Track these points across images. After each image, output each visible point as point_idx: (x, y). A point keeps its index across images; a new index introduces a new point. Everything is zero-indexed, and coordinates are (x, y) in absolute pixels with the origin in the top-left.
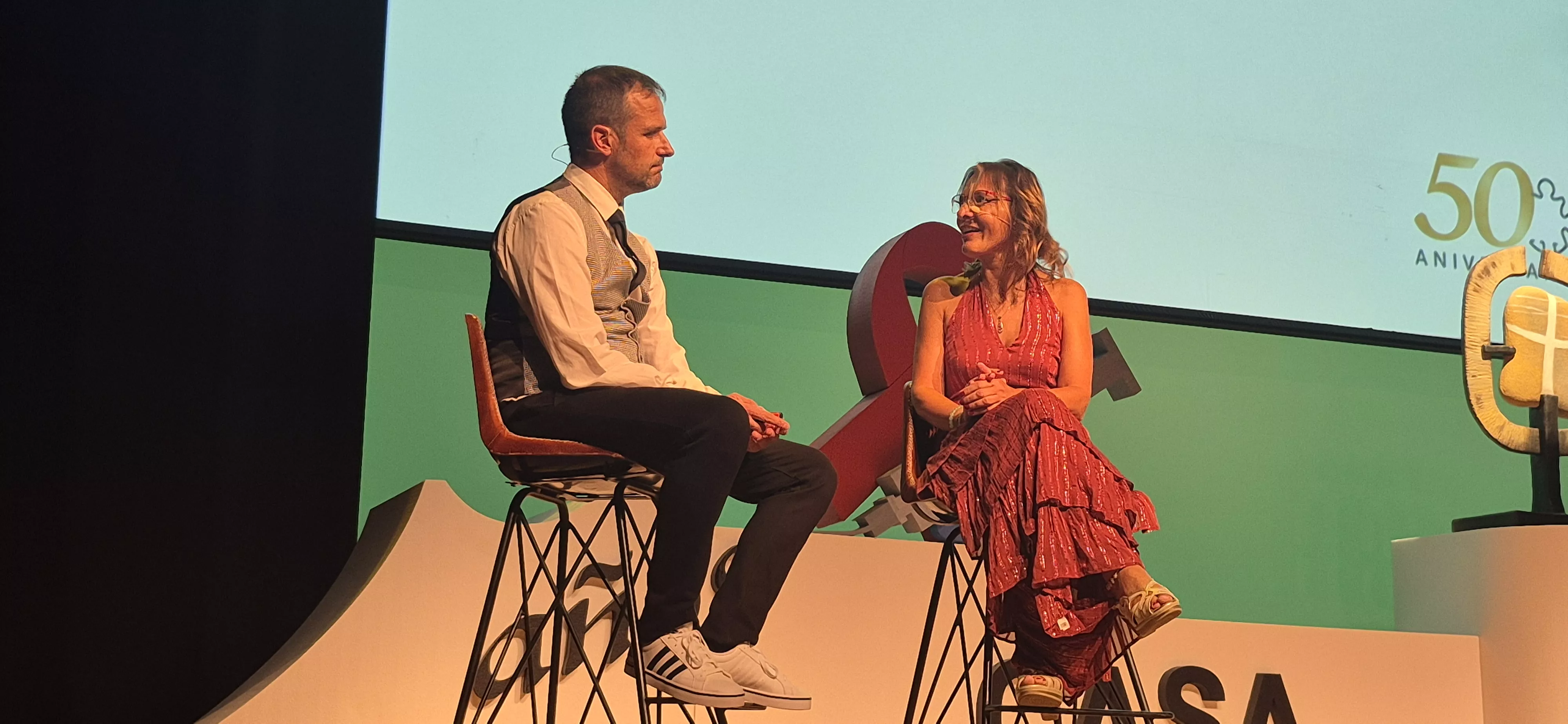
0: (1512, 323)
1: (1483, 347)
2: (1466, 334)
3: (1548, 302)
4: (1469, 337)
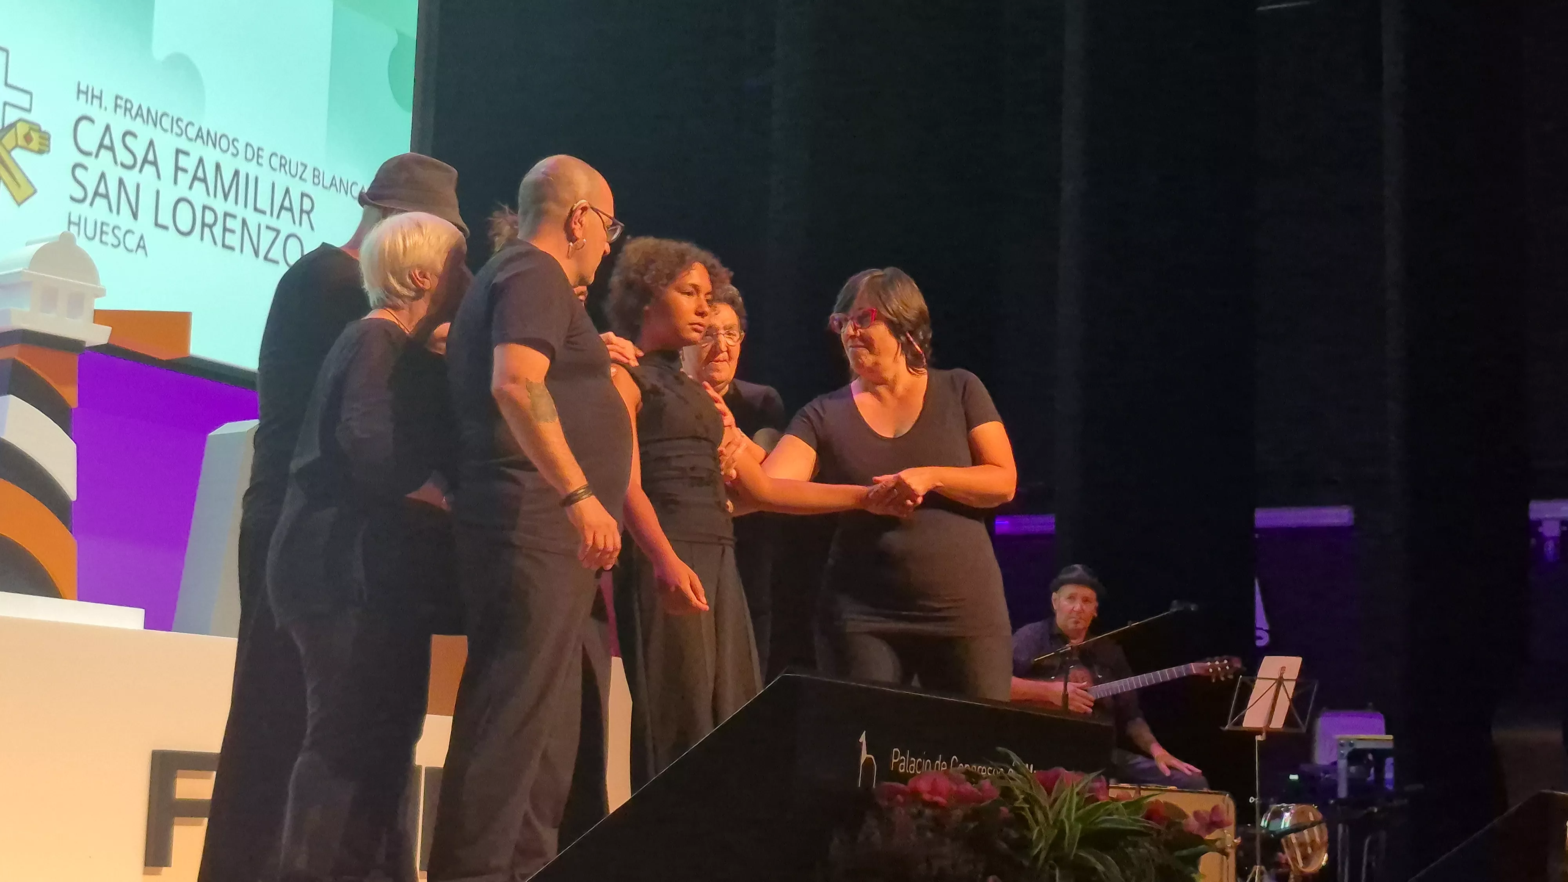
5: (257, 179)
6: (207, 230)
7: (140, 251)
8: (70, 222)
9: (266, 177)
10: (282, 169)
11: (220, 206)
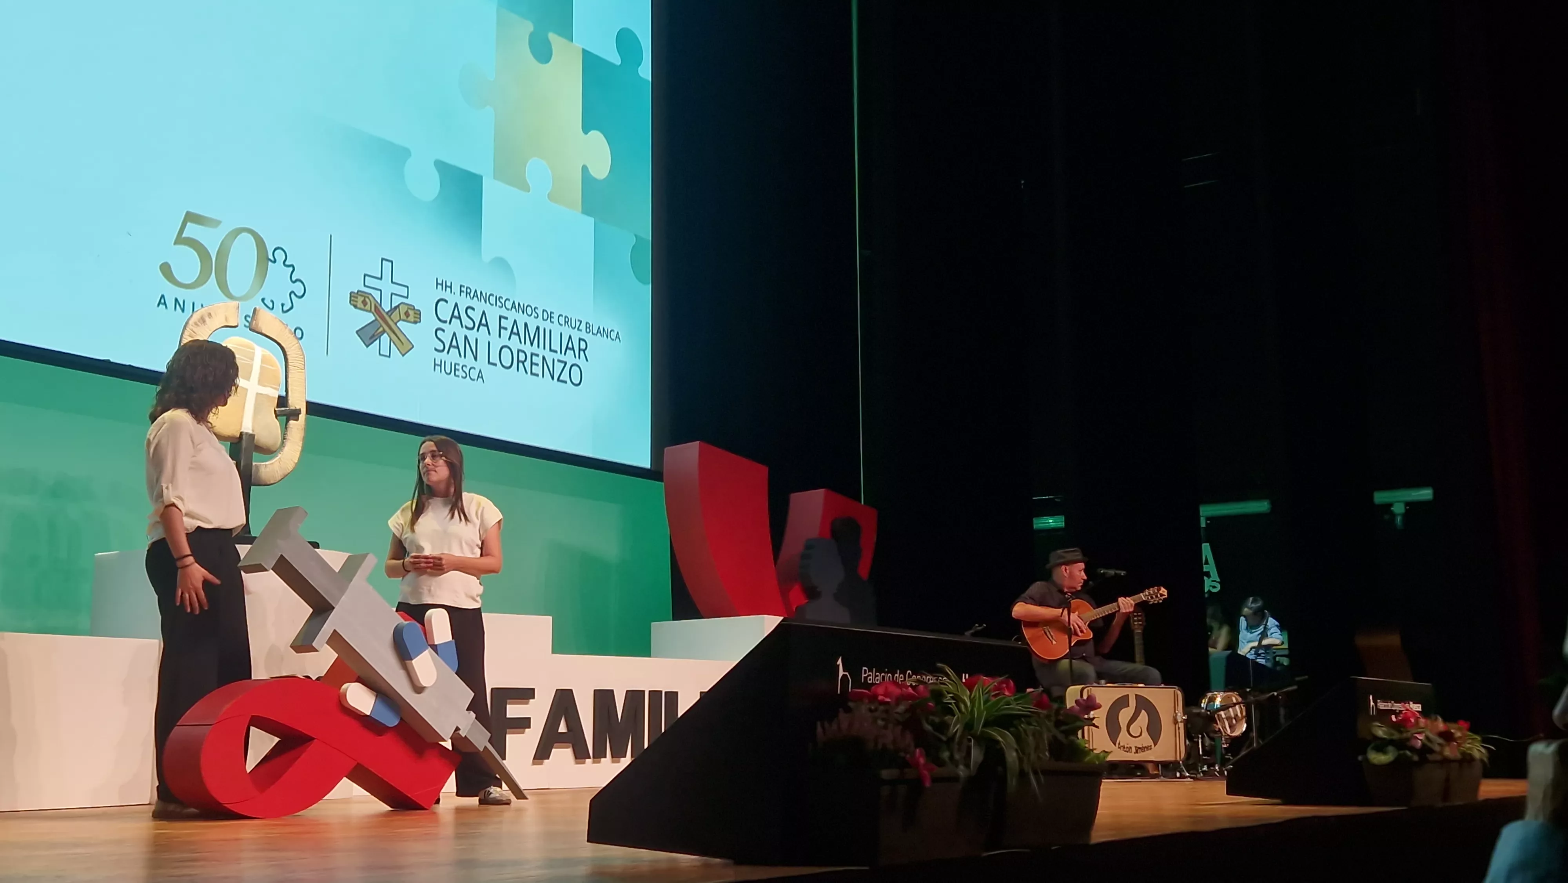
5: (550, 332)
6: (521, 365)
7: (479, 380)
10: (566, 325)
11: (528, 349)
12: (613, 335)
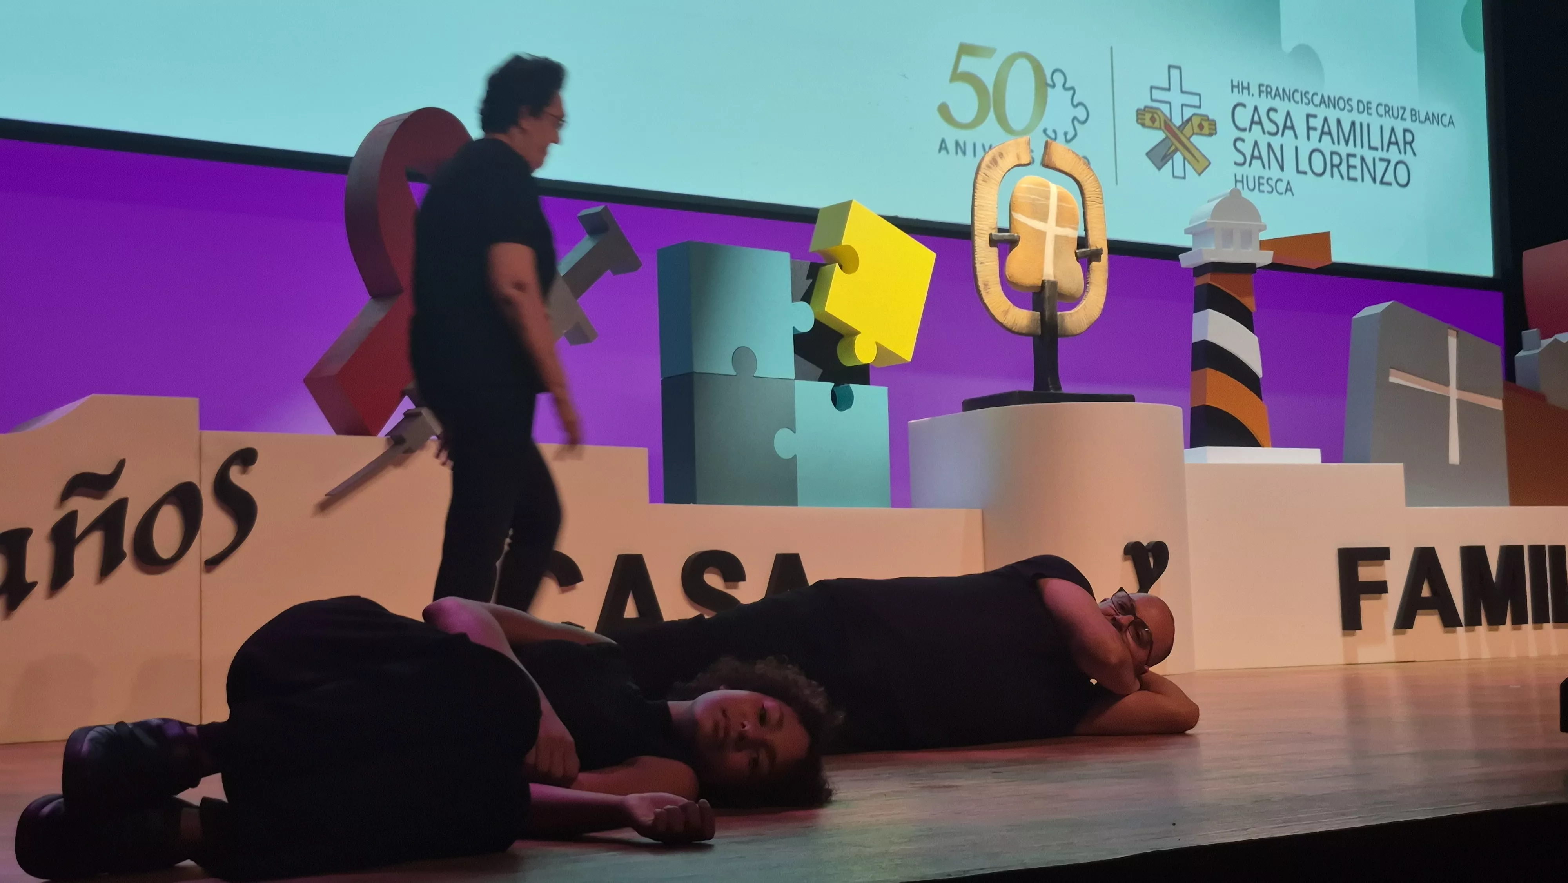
0: (1016, 212)
1: (991, 235)
2: (975, 222)
3: (1049, 192)
4: (979, 225)
5: (1368, 125)
6: (1335, 170)
7: (1289, 193)
8: (1236, 181)
9: (1375, 122)
10: (1387, 115)
11: (1343, 150)
12: (1446, 120)
